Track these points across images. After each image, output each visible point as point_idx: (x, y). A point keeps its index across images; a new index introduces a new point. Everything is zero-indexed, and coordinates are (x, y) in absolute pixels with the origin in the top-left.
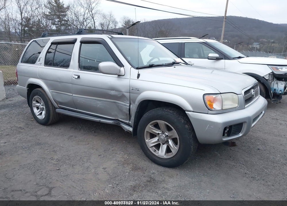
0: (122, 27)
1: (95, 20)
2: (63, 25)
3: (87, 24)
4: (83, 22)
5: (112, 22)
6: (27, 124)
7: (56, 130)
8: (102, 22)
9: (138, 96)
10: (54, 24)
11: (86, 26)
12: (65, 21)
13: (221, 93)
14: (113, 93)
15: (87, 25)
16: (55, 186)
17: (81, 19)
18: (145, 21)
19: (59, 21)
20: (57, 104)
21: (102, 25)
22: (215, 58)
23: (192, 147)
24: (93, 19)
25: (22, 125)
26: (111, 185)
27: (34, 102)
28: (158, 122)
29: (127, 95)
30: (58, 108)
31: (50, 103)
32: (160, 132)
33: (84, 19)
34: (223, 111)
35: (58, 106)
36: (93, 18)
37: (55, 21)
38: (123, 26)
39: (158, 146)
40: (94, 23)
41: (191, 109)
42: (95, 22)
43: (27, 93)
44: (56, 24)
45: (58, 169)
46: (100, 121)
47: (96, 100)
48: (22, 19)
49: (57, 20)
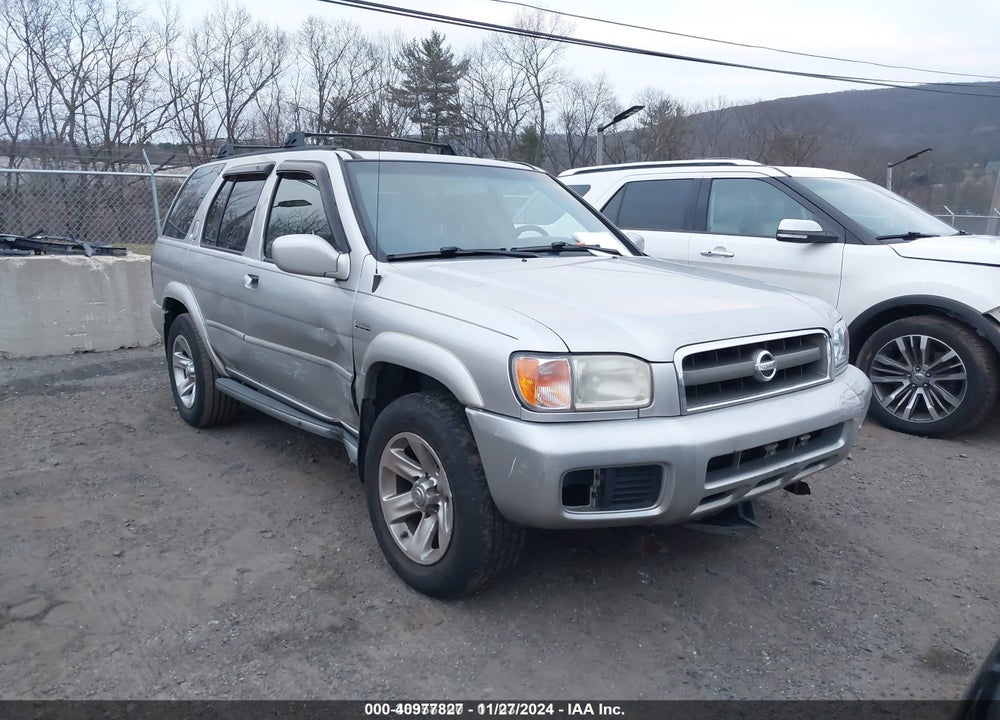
0: (642, 126)
1: (545, 104)
2: (444, 122)
3: (520, 117)
4: (507, 111)
5: (603, 110)
6: (153, 419)
7: (214, 443)
8: (570, 108)
9: (366, 348)
10: (416, 119)
11: (516, 125)
12: (451, 107)
13: (570, 353)
14: (319, 334)
15: (518, 121)
16: (69, 600)
17: (501, 100)
18: (722, 107)
19: (431, 110)
20: (224, 365)
21: (569, 119)
22: (805, 237)
23: (486, 532)
24: (538, 102)
25: (134, 420)
26: (217, 622)
27: (176, 354)
28: (408, 438)
29: (346, 341)
30: (226, 377)
31: (204, 360)
32: (421, 476)
33: (510, 100)
34: (575, 417)
35: (226, 370)
36: (539, 97)
37: (420, 111)
38: (645, 123)
39: (413, 521)
40: (540, 114)
41: (478, 400)
42: (545, 109)
43: (165, 324)
44: (425, 121)
45: (117, 552)
46: (300, 423)
47: (289, 354)
48: (322, 106)
49: (426, 106)
